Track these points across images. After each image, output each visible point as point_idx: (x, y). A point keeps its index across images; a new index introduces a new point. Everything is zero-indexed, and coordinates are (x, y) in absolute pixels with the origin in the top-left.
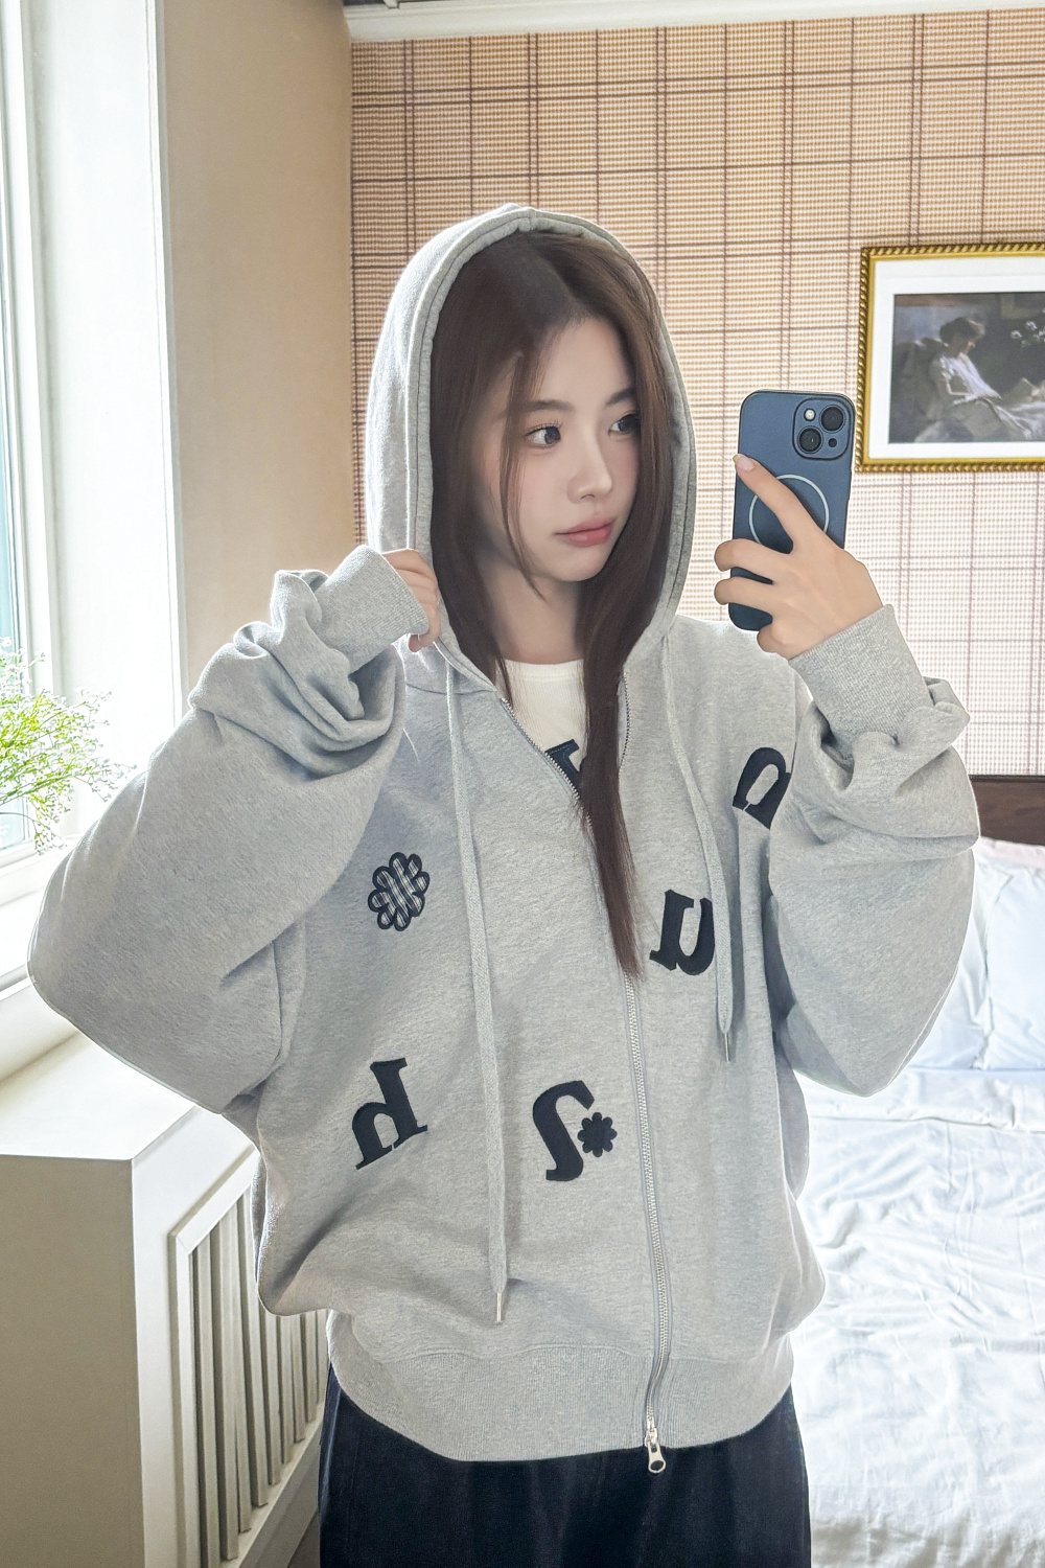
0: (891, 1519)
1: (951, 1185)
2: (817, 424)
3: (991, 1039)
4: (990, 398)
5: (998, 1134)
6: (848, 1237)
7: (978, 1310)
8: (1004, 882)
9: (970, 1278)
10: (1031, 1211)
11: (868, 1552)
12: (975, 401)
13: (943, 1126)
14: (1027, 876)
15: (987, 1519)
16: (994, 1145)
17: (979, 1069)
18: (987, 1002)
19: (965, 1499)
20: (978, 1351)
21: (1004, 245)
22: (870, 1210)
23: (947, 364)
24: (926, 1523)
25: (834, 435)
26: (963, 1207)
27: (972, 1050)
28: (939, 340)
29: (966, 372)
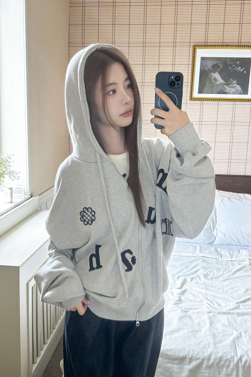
0: (193, 355)
1: (207, 273)
2: (174, 80)
3: (217, 238)
4: (223, 83)
5: (218, 261)
6: (183, 286)
7: (214, 304)
8: (221, 200)
9: (212, 296)
10: (226, 280)
11: (188, 362)
12: (219, 84)
13: (205, 258)
14: (226, 199)
15: (216, 354)
16: (217, 263)
17: (214, 244)
18: (216, 229)
19: (211, 350)
20: (214, 315)
21: (228, 46)
22: (188, 279)
23: (213, 75)
24: (201, 356)
25: (178, 82)
26: (210, 279)
27: (213, 240)
28: (211, 69)
29: (217, 77)
